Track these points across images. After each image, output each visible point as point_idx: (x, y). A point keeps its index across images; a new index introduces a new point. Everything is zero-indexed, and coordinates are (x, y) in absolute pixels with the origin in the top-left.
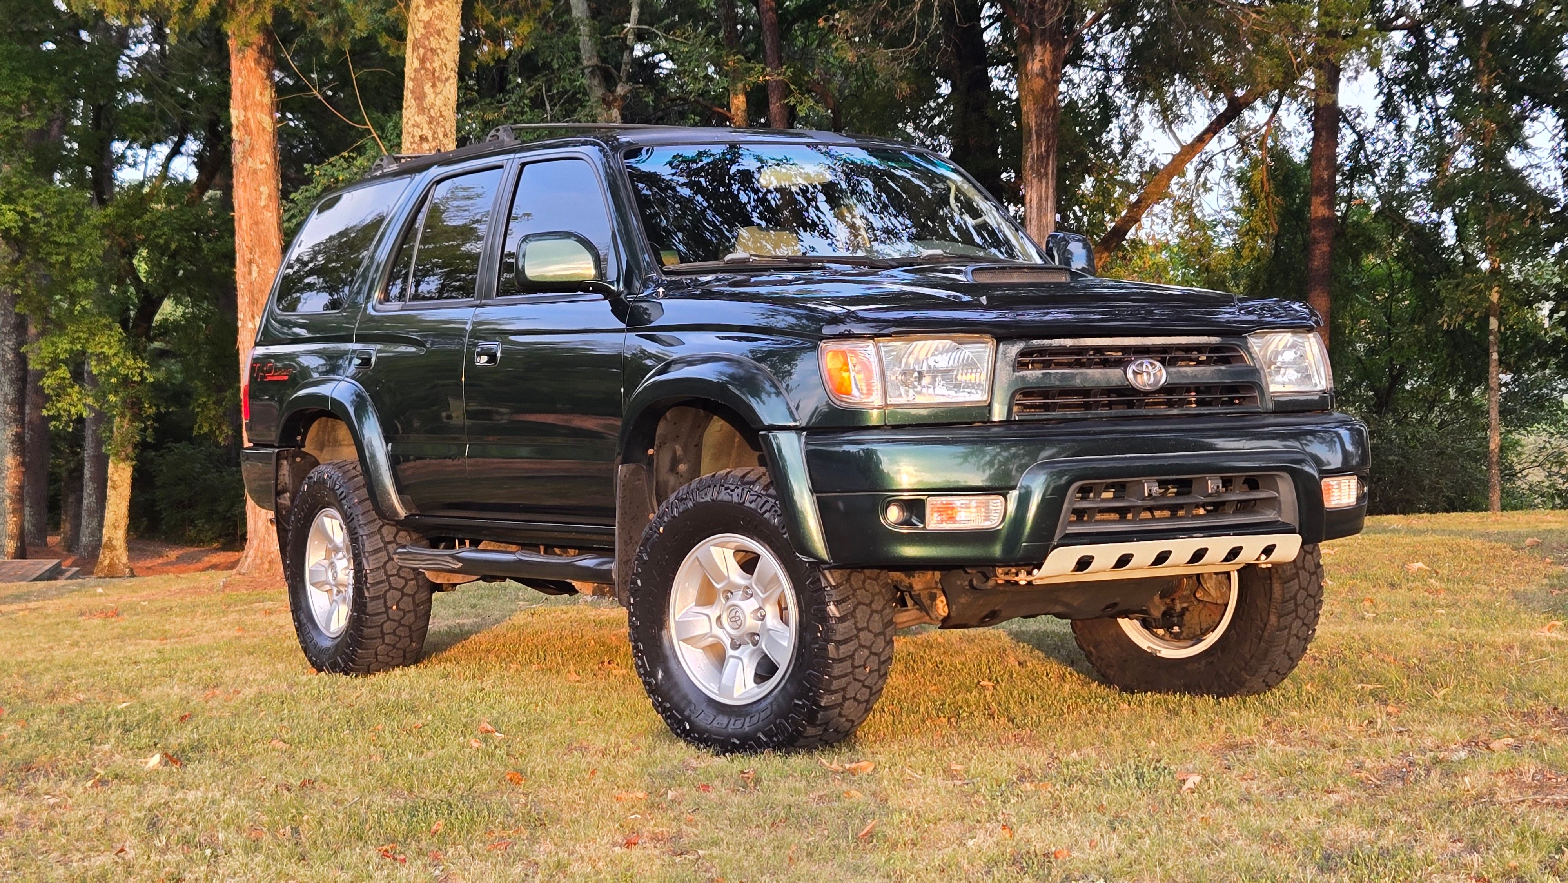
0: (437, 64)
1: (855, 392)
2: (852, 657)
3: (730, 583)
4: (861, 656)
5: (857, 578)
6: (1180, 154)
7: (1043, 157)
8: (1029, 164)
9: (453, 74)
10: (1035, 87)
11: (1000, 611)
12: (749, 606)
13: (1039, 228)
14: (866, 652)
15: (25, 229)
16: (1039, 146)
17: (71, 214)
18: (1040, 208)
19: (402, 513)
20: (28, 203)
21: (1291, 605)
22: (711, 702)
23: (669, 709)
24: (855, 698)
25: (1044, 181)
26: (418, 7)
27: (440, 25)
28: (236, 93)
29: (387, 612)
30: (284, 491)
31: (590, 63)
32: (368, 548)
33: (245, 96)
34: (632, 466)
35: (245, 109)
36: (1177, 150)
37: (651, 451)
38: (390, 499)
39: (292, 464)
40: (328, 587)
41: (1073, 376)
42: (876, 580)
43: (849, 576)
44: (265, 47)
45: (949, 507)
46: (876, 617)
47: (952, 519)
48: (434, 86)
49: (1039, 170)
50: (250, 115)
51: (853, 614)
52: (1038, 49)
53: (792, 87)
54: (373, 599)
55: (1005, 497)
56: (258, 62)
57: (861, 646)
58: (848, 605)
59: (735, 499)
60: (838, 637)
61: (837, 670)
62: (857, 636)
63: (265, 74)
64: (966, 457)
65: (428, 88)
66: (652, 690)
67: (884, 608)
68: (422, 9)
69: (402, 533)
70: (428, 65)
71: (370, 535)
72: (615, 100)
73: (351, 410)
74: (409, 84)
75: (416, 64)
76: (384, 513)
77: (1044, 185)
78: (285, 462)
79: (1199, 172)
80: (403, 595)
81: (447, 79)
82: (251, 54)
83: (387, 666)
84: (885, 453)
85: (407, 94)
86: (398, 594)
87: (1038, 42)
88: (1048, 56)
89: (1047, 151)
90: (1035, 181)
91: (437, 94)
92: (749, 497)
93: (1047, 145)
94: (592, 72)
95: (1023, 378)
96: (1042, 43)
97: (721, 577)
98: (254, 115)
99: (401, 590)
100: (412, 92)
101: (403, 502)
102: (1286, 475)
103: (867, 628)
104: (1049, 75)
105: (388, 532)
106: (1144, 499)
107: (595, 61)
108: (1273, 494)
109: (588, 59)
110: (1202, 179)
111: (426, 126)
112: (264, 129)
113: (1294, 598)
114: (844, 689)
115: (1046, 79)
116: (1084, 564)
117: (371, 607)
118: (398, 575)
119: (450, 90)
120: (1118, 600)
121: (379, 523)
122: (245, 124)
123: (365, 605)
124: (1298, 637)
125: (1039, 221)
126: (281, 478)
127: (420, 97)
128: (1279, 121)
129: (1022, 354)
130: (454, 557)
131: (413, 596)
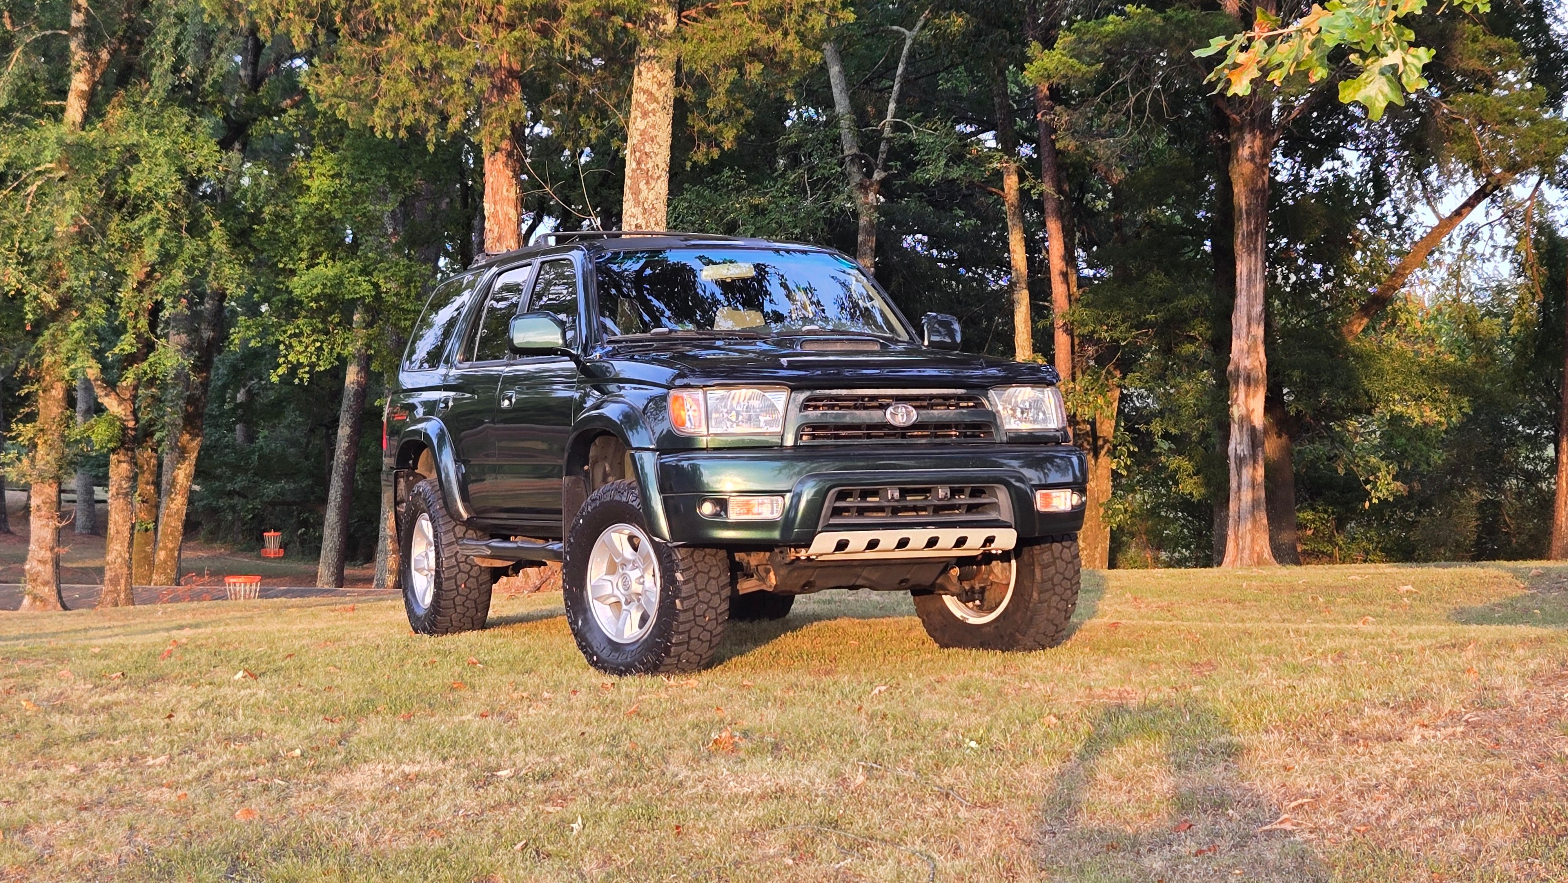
0: (650, 165)
1: (688, 424)
2: (693, 608)
3: (624, 559)
4: (700, 609)
5: (698, 554)
6: (1438, 227)
7: (1252, 234)
8: (1239, 240)
9: (664, 173)
10: (1244, 171)
11: (814, 582)
12: (634, 574)
13: (1248, 299)
14: (705, 606)
15: (378, 297)
16: (1249, 223)
17: (419, 284)
18: (1249, 280)
19: (465, 516)
20: (382, 276)
21: (1049, 585)
22: (610, 641)
23: (585, 647)
24: (699, 638)
25: (1253, 256)
26: (635, 118)
27: (653, 133)
28: (488, 190)
29: (457, 589)
30: (402, 502)
31: (850, 152)
32: (444, 542)
33: (495, 193)
34: (573, 478)
35: (495, 203)
36: (1436, 222)
37: (586, 467)
38: (456, 505)
39: (407, 481)
40: (426, 572)
41: (844, 415)
42: (714, 556)
43: (693, 553)
44: (512, 151)
45: (747, 503)
46: (713, 582)
47: (749, 511)
48: (647, 183)
49: (1248, 246)
50: (498, 208)
51: (694, 578)
52: (1248, 137)
53: (1027, 173)
54: (447, 579)
55: (783, 497)
56: (506, 164)
57: (700, 601)
58: (691, 573)
59: (624, 499)
60: (683, 595)
61: (682, 618)
62: (697, 594)
63: (511, 174)
64: (780, 470)
65: (643, 185)
66: (577, 634)
67: (719, 576)
68: (639, 119)
69: (470, 532)
70: (643, 166)
71: (446, 532)
72: (871, 185)
73: (435, 442)
74: (628, 182)
75: (634, 165)
76: (454, 515)
77: (1253, 258)
78: (402, 480)
79: (1465, 244)
80: (469, 576)
81: (659, 177)
82: (501, 157)
83: (460, 629)
84: (705, 467)
85: (626, 190)
86: (465, 576)
87: (1248, 130)
88: (1258, 143)
89: (1256, 229)
90: (1245, 255)
91: (650, 190)
92: (632, 498)
93: (1256, 223)
94: (852, 160)
95: (806, 416)
96: (1252, 131)
97: (620, 555)
98: (502, 208)
99: (468, 573)
100: (630, 189)
101: (467, 509)
102: (1002, 487)
103: (705, 589)
104: (1258, 160)
105: (460, 530)
106: (889, 501)
107: (855, 150)
108: (995, 500)
109: (849, 148)
110: (1469, 249)
111: (640, 217)
112: (510, 219)
113: (1052, 579)
114: (689, 631)
115: (1255, 163)
116: (842, 546)
117: (445, 585)
118: (465, 562)
119: (662, 186)
120: (908, 576)
121: (454, 523)
122: (495, 215)
123: (441, 583)
124: (1058, 609)
125: (1249, 291)
126: (399, 492)
127: (636, 193)
128: (1542, 194)
129: (808, 399)
130: (487, 546)
131: (477, 578)
